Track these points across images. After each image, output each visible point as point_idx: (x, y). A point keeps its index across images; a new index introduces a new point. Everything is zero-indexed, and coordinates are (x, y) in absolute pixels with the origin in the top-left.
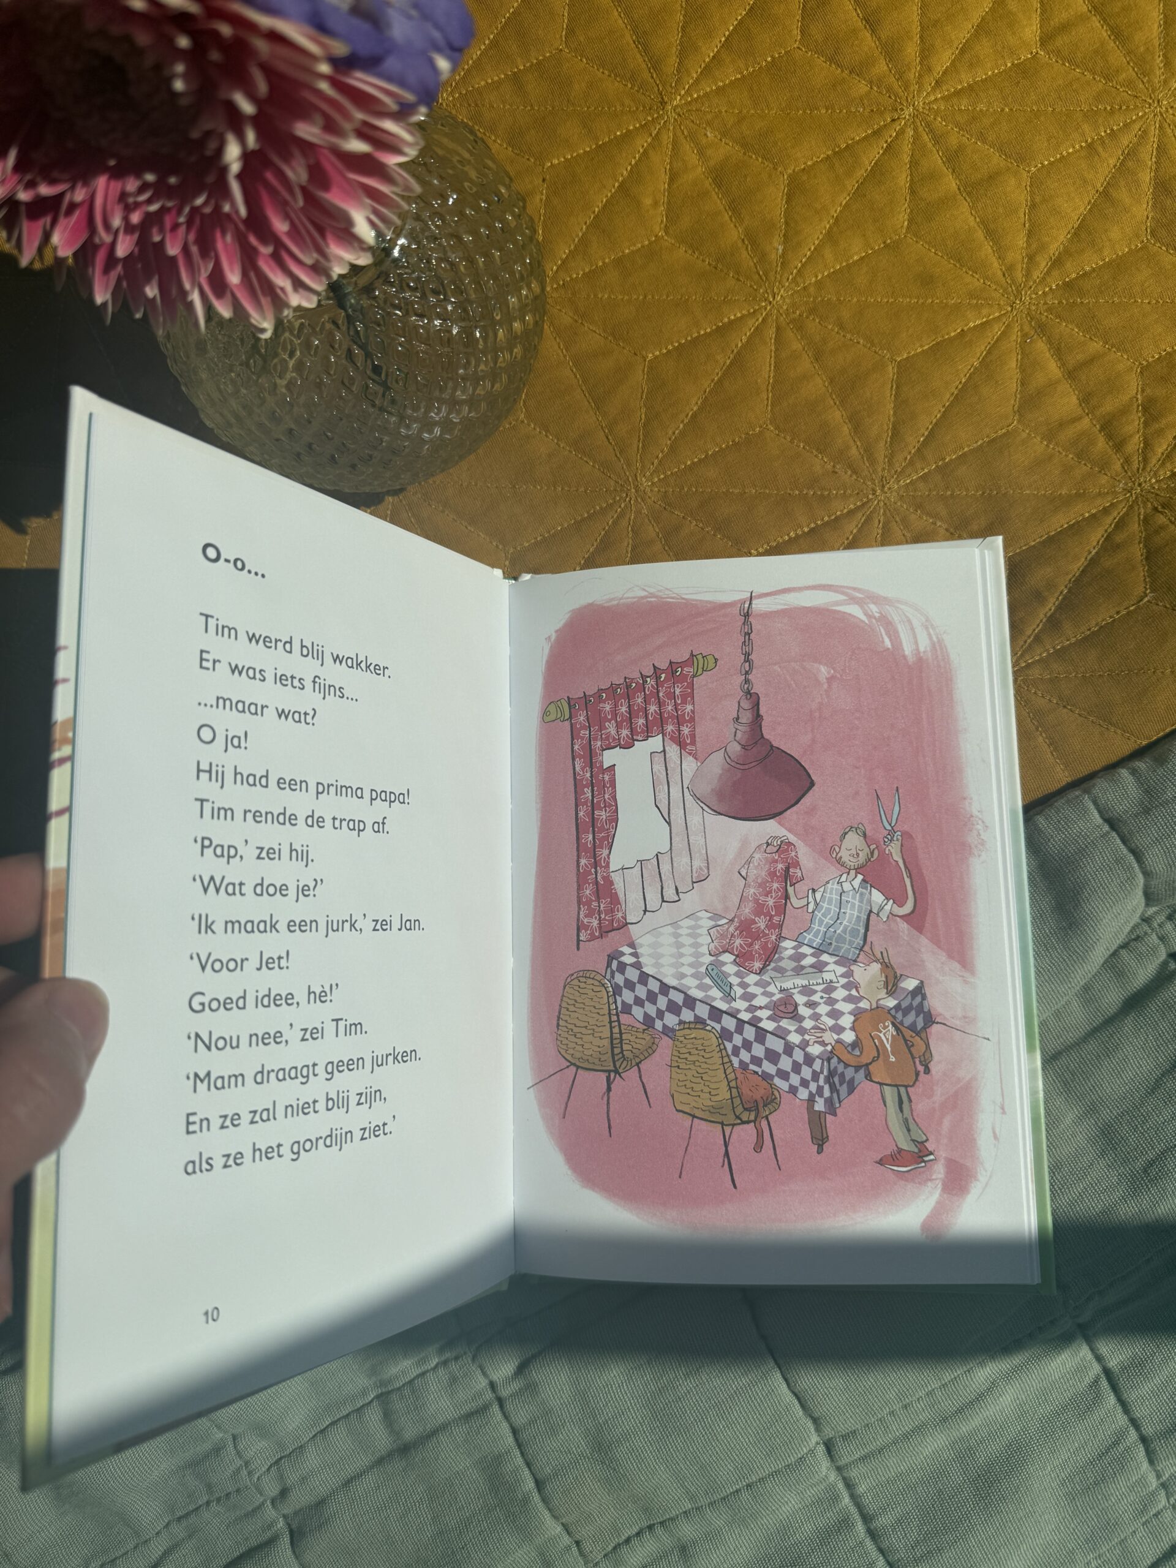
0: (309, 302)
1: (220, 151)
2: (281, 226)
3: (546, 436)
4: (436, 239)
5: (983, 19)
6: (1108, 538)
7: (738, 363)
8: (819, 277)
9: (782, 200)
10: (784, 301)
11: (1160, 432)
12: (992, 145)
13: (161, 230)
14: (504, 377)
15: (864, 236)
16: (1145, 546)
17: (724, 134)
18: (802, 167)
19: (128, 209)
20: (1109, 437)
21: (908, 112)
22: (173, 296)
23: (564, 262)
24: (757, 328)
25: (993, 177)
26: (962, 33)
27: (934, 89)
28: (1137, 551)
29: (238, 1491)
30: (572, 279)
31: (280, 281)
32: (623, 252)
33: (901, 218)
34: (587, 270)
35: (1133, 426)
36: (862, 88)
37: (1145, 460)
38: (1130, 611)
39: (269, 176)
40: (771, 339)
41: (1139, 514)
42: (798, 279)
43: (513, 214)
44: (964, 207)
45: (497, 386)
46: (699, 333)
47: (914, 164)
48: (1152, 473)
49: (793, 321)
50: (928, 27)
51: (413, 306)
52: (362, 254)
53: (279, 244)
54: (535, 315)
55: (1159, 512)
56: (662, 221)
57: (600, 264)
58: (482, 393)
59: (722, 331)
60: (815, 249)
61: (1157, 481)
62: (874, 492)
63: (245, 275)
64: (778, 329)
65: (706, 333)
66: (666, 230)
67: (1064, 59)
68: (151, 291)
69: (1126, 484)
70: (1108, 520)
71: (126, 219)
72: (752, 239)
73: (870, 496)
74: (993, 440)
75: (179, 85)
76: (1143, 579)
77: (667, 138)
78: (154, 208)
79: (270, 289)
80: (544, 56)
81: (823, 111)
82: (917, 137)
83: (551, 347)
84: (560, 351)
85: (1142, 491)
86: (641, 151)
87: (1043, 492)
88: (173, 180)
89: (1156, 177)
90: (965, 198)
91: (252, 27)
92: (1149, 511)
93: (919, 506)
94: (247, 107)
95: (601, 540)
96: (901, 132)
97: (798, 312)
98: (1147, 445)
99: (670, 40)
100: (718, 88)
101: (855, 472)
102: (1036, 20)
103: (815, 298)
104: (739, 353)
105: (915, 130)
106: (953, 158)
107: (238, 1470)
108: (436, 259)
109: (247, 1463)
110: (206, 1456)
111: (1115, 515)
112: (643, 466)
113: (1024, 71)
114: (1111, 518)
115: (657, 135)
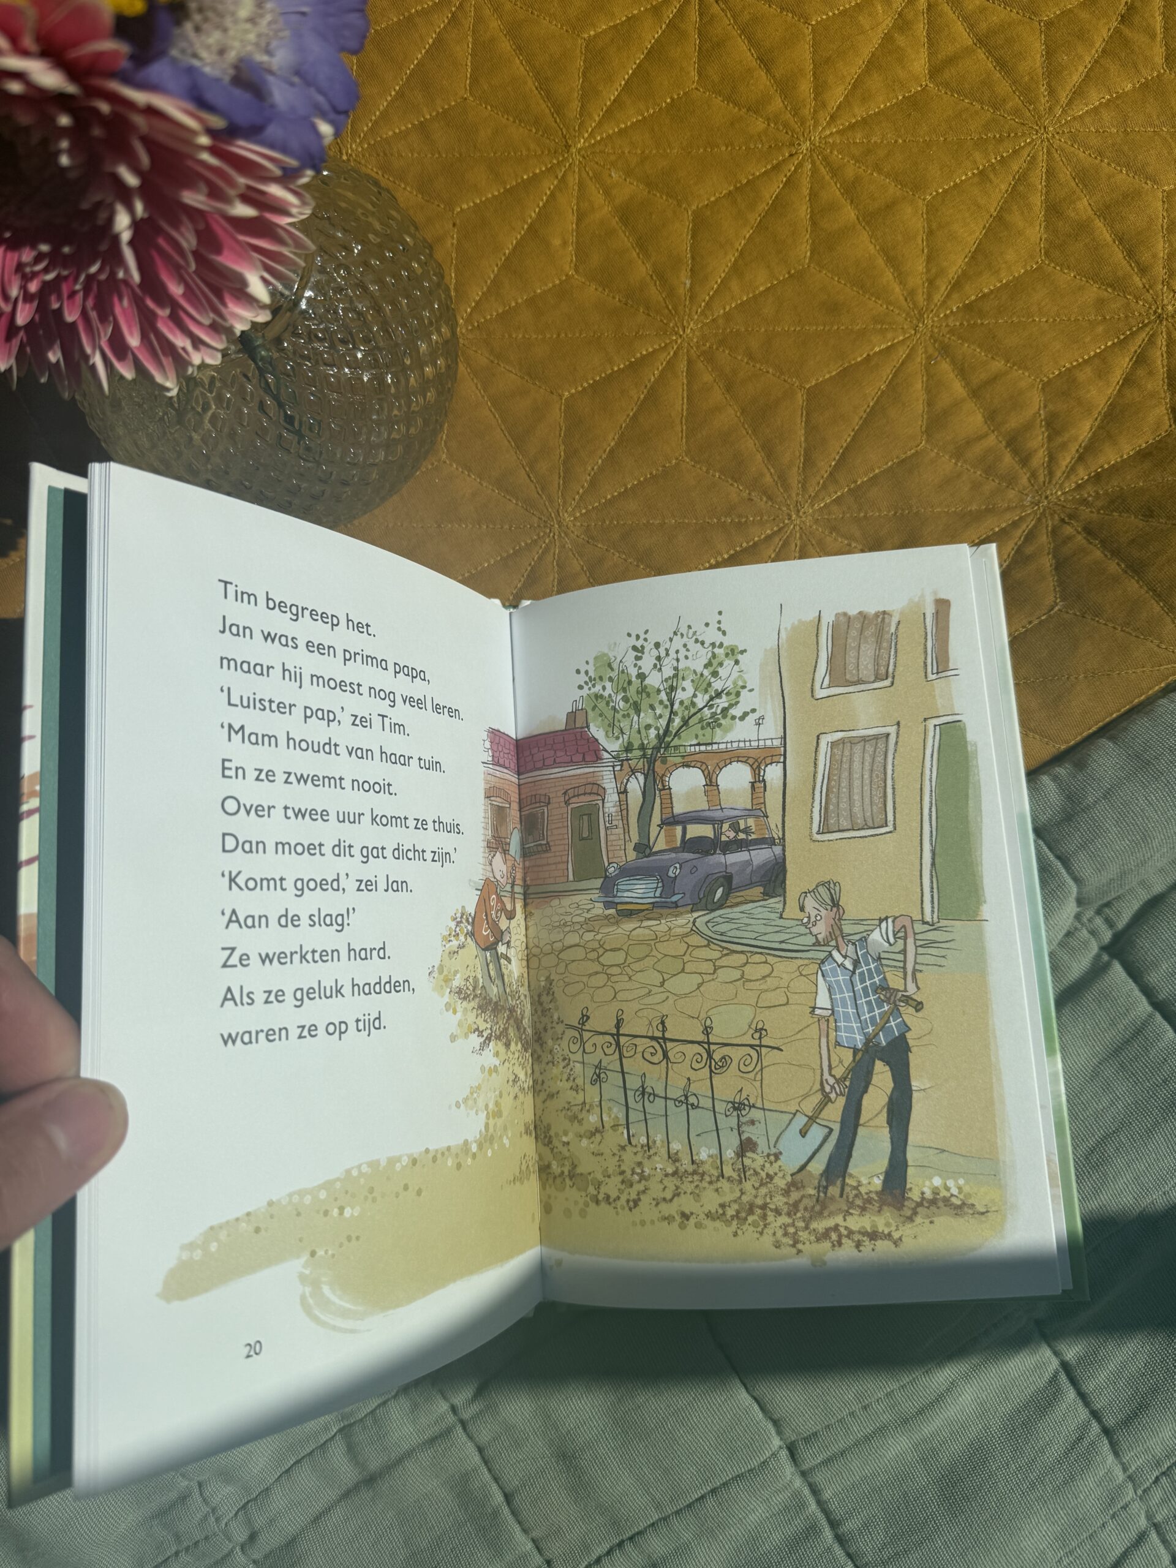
0: (215, 360)
1: (110, 220)
2: (176, 290)
3: (469, 476)
4: (342, 290)
5: (873, 54)
6: (1019, 551)
7: (652, 397)
8: (727, 309)
9: (687, 235)
10: (694, 334)
11: (1064, 446)
12: (888, 176)
13: (60, 298)
14: (420, 421)
15: (768, 267)
16: (1054, 557)
17: (628, 173)
18: (706, 203)
19: (26, 278)
20: (1015, 452)
21: (805, 146)
22: (76, 361)
23: (478, 303)
24: (668, 362)
25: (890, 207)
26: (853, 68)
27: (829, 124)
28: (1047, 562)
29: (206, 1538)
30: (486, 320)
31: (181, 342)
32: (535, 292)
33: (804, 249)
34: (500, 311)
35: (1037, 440)
36: (760, 125)
37: (1051, 474)
38: (1043, 621)
39: (161, 241)
40: (682, 372)
41: (1047, 526)
42: (707, 312)
43: (419, 261)
44: (864, 237)
45: (412, 430)
46: (612, 369)
47: (813, 195)
48: (1058, 486)
49: (704, 353)
50: (822, 65)
51: (322, 356)
52: (260, 311)
53: (174, 305)
54: (447, 359)
55: (1066, 523)
56: (572, 261)
57: (513, 304)
58: (397, 437)
59: (635, 367)
60: (722, 281)
61: (1063, 494)
62: (790, 518)
63: (144, 337)
64: (690, 362)
65: (619, 369)
66: (577, 271)
67: (952, 91)
68: (54, 356)
69: (1033, 497)
70: (1019, 532)
71: (24, 288)
72: (660, 275)
73: (786, 521)
74: (903, 461)
75: (64, 160)
76: (1052, 588)
77: (573, 180)
78: (50, 277)
79: (170, 349)
80: (450, 105)
81: (723, 148)
82: (815, 170)
83: (468, 388)
84: (478, 392)
85: (1049, 503)
86: (548, 193)
87: (953, 509)
88: (66, 250)
89: (1047, 200)
90: (864, 228)
91: (130, 104)
92: (1056, 523)
93: (833, 529)
94: (131, 180)
95: (528, 575)
96: (800, 165)
97: (708, 345)
98: (1052, 459)
99: (571, 85)
100: (621, 131)
101: (770, 498)
102: (924, 54)
103: (725, 329)
104: (652, 388)
105: (813, 163)
106: (850, 190)
107: (205, 1518)
108: (343, 309)
109: (214, 1510)
110: (172, 1506)
111: (1025, 528)
112: (565, 502)
113: (915, 104)
114: (1020, 531)
115: (564, 176)
